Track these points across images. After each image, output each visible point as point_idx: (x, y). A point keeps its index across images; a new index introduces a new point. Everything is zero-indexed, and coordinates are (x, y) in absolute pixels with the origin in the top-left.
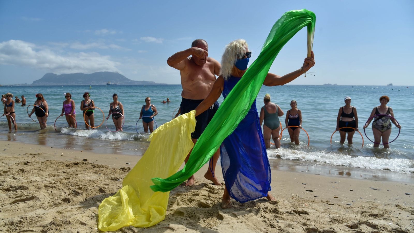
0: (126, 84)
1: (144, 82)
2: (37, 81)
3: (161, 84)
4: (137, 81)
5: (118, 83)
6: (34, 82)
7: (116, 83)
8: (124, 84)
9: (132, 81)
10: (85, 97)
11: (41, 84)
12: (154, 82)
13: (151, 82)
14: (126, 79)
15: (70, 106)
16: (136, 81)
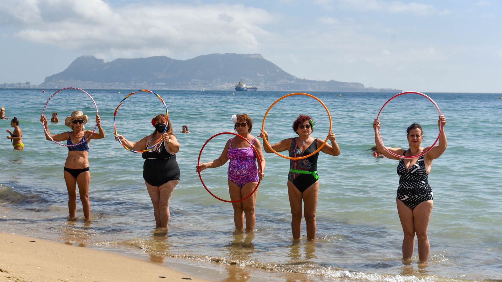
0: (282, 90)
1: (333, 82)
2: (54, 76)
3: (382, 90)
4: (314, 82)
5: (261, 88)
6: (48, 79)
7: (255, 86)
8: (275, 89)
9: (298, 80)
10: (300, 130)
11: (64, 84)
12: (362, 85)
13: (352, 84)
14: (283, 74)
15: (250, 156)
16: (310, 82)
